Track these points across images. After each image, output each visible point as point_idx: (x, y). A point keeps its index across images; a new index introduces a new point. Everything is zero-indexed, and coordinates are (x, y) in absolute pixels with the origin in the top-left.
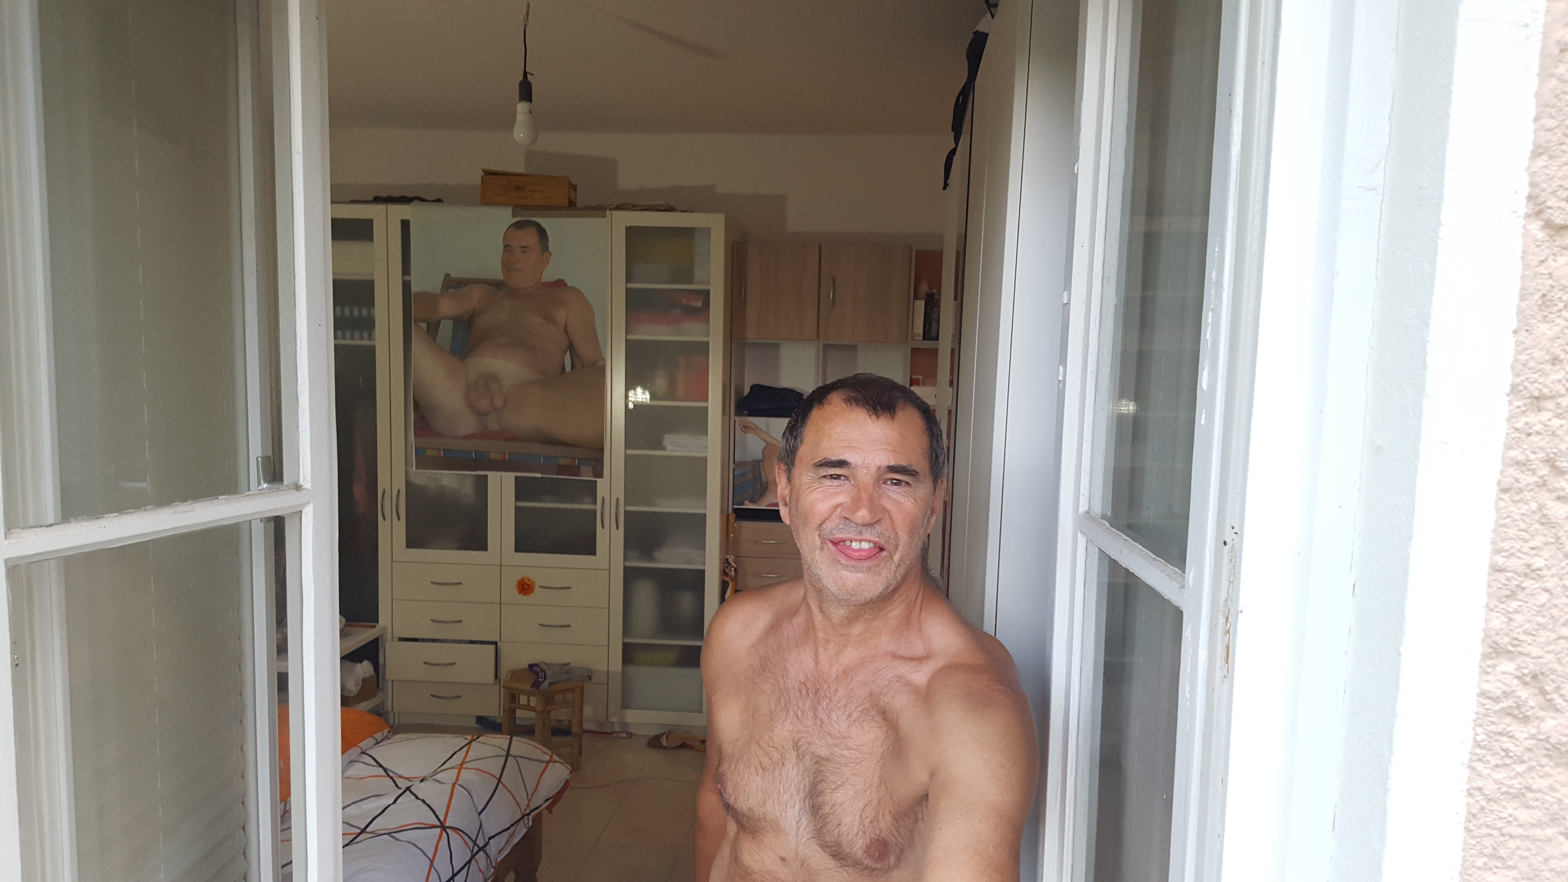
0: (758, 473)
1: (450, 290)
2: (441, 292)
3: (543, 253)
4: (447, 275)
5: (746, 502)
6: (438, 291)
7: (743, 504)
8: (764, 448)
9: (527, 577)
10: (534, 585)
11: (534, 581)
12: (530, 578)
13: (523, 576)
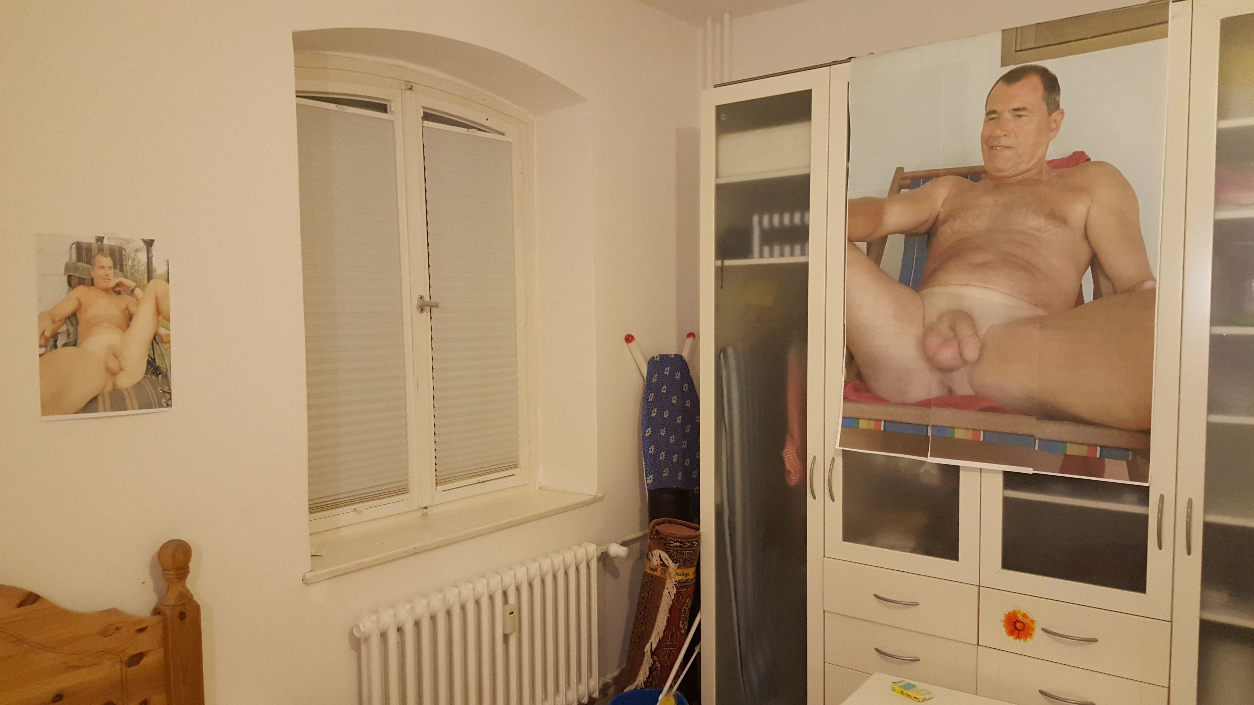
1: (903, 191)
2: (889, 195)
3: (1050, 113)
4: (900, 170)
6: (885, 195)
9: (1021, 611)
10: (1034, 626)
11: (1034, 619)
12: (1025, 614)
13: (1015, 609)
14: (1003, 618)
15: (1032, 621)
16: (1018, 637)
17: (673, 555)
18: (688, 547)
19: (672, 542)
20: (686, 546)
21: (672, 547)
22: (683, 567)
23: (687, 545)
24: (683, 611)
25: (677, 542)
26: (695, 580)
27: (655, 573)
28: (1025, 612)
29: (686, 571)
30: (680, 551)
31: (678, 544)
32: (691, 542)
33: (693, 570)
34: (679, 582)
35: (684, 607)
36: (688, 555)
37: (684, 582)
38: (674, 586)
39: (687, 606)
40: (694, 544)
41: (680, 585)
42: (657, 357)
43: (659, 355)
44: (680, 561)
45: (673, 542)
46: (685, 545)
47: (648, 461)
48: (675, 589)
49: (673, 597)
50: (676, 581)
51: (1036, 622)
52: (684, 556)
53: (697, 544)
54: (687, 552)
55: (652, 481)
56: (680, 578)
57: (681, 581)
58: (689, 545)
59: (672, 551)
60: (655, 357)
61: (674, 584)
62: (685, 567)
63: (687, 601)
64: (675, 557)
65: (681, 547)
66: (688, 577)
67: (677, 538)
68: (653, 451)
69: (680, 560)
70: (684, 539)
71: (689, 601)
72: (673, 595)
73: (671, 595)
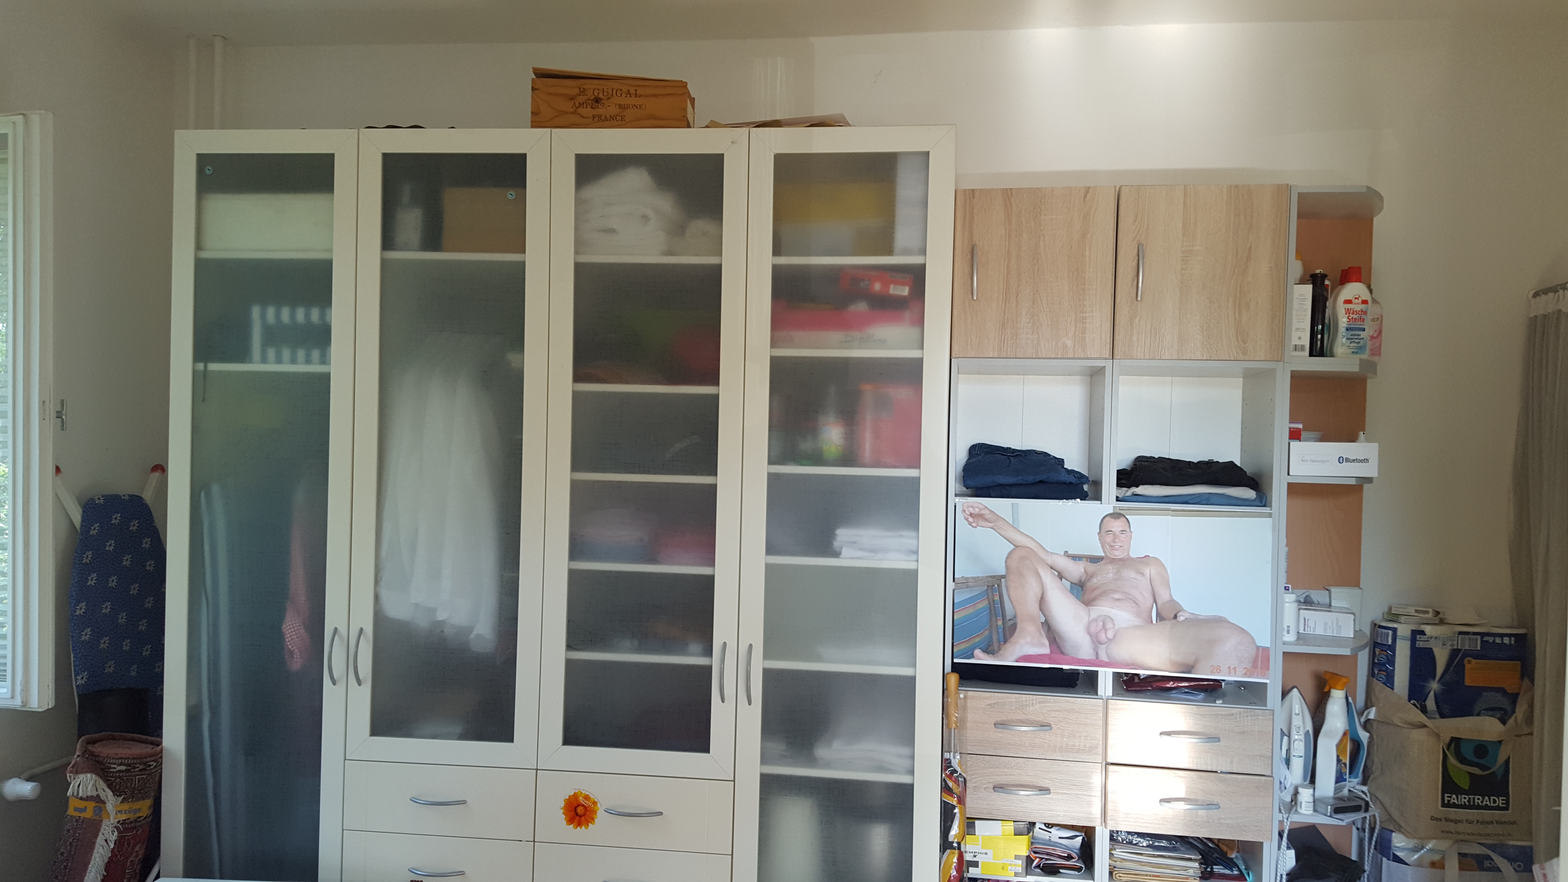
0: (997, 598)
5: (977, 652)
7: (972, 656)
8: (1010, 554)
9: (583, 792)
10: (596, 808)
11: (596, 800)
12: (588, 795)
13: (577, 791)
14: (562, 804)
15: (595, 803)
16: (579, 824)
17: (114, 784)
18: (140, 770)
19: (113, 766)
20: (137, 769)
21: (113, 772)
22: (130, 800)
23: (138, 767)
24: (129, 864)
25: (121, 764)
26: (151, 818)
27: (83, 815)
28: (587, 793)
29: (136, 805)
30: (125, 778)
31: (123, 768)
32: (145, 764)
33: (148, 802)
34: (123, 823)
35: (131, 859)
36: (139, 782)
37: (131, 822)
38: (115, 830)
39: (136, 856)
40: (150, 766)
41: (124, 828)
42: (99, 499)
43: (103, 496)
44: (125, 792)
45: (115, 766)
46: (135, 768)
47: (80, 652)
48: (116, 833)
49: (112, 846)
50: (119, 822)
51: (598, 803)
52: (133, 785)
53: (155, 764)
54: (137, 777)
55: (86, 680)
56: (124, 817)
57: (128, 821)
58: (141, 767)
59: (113, 779)
60: (96, 498)
61: (115, 827)
62: (134, 800)
63: (137, 849)
64: (117, 787)
65: (127, 771)
66: (138, 815)
67: (121, 758)
68: (88, 636)
69: (126, 790)
70: (133, 759)
71: (140, 850)
72: (113, 842)
73: (110, 843)
